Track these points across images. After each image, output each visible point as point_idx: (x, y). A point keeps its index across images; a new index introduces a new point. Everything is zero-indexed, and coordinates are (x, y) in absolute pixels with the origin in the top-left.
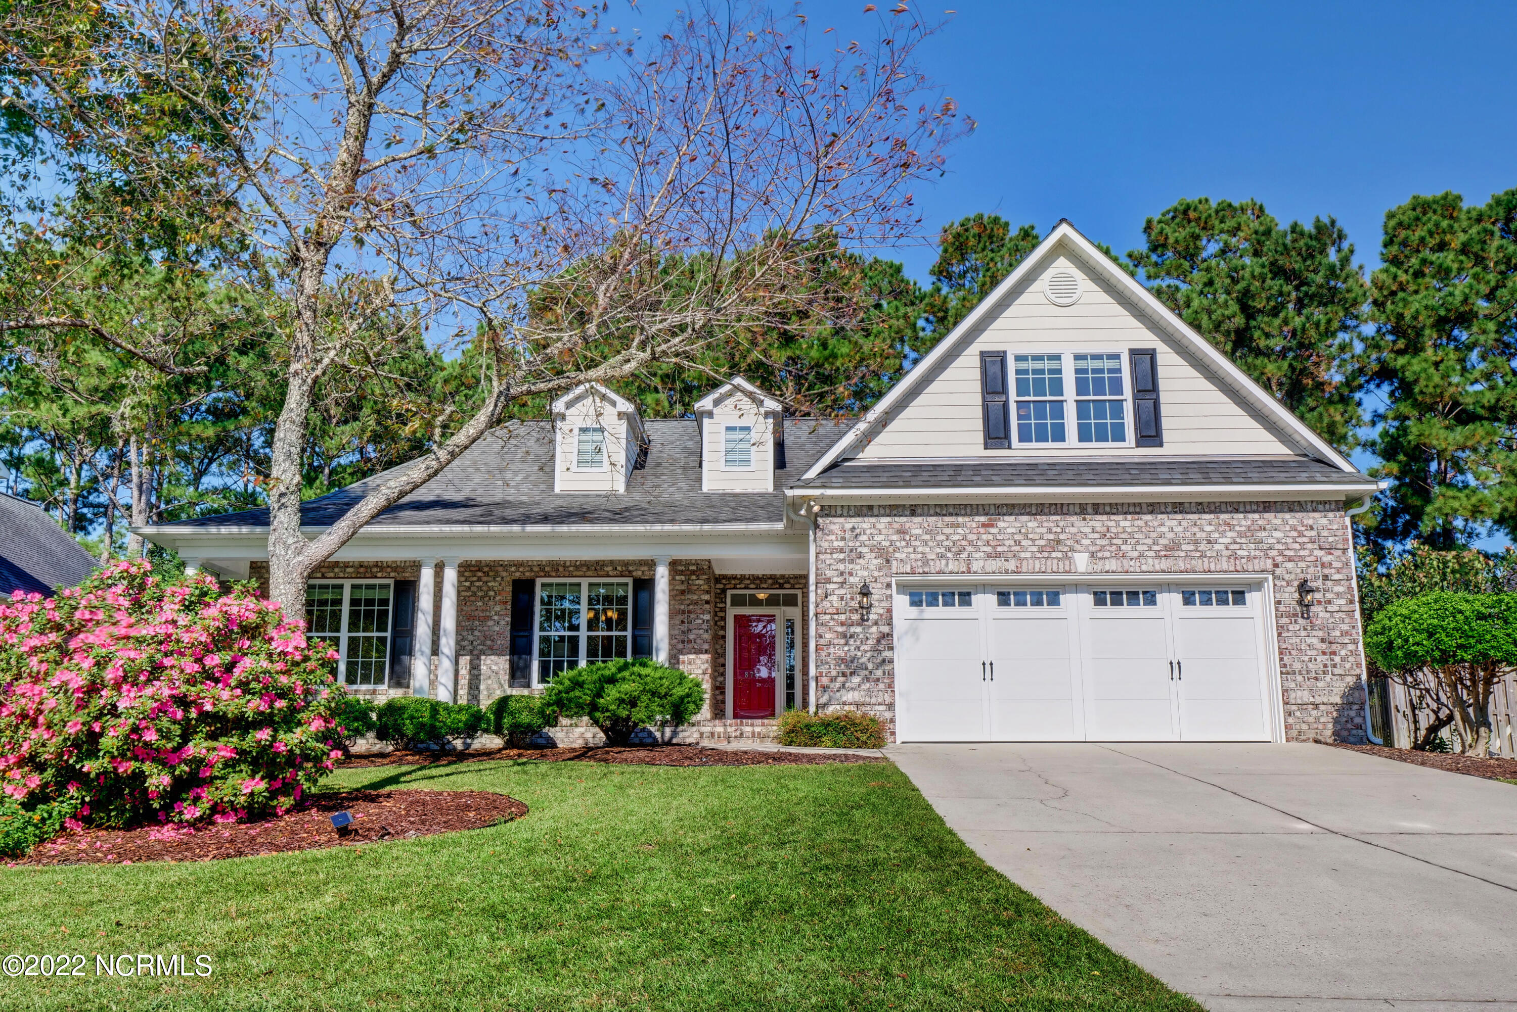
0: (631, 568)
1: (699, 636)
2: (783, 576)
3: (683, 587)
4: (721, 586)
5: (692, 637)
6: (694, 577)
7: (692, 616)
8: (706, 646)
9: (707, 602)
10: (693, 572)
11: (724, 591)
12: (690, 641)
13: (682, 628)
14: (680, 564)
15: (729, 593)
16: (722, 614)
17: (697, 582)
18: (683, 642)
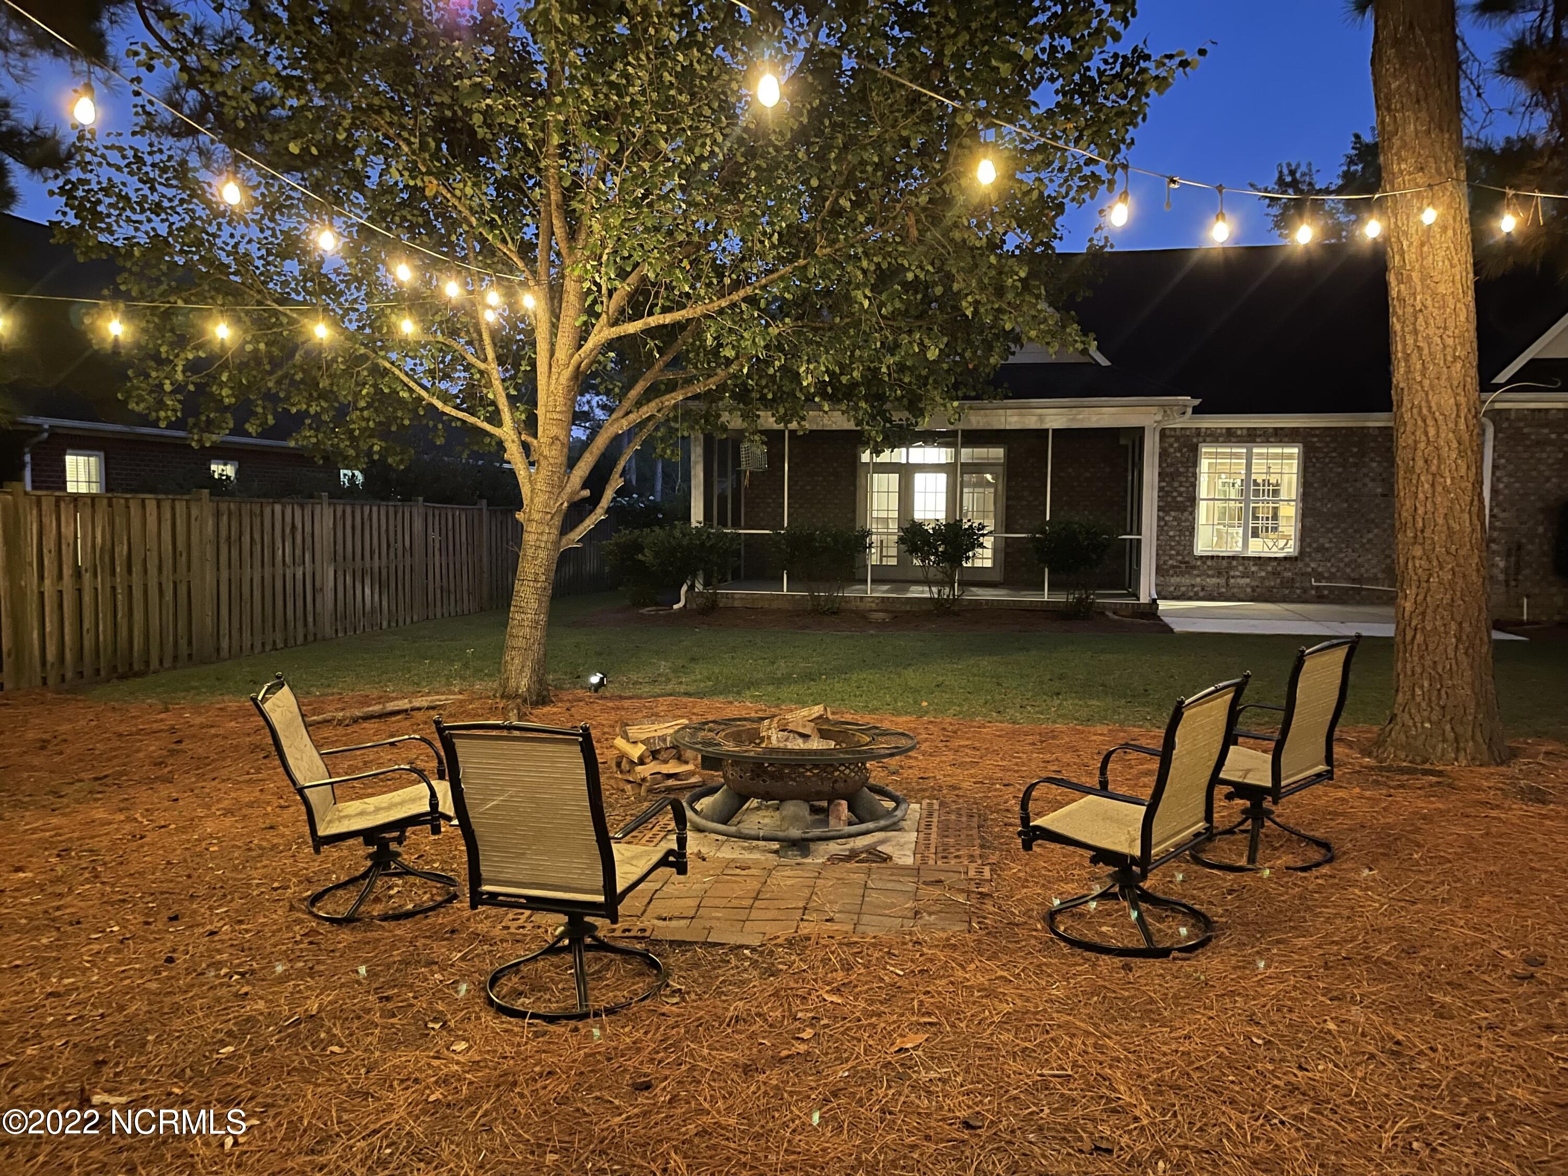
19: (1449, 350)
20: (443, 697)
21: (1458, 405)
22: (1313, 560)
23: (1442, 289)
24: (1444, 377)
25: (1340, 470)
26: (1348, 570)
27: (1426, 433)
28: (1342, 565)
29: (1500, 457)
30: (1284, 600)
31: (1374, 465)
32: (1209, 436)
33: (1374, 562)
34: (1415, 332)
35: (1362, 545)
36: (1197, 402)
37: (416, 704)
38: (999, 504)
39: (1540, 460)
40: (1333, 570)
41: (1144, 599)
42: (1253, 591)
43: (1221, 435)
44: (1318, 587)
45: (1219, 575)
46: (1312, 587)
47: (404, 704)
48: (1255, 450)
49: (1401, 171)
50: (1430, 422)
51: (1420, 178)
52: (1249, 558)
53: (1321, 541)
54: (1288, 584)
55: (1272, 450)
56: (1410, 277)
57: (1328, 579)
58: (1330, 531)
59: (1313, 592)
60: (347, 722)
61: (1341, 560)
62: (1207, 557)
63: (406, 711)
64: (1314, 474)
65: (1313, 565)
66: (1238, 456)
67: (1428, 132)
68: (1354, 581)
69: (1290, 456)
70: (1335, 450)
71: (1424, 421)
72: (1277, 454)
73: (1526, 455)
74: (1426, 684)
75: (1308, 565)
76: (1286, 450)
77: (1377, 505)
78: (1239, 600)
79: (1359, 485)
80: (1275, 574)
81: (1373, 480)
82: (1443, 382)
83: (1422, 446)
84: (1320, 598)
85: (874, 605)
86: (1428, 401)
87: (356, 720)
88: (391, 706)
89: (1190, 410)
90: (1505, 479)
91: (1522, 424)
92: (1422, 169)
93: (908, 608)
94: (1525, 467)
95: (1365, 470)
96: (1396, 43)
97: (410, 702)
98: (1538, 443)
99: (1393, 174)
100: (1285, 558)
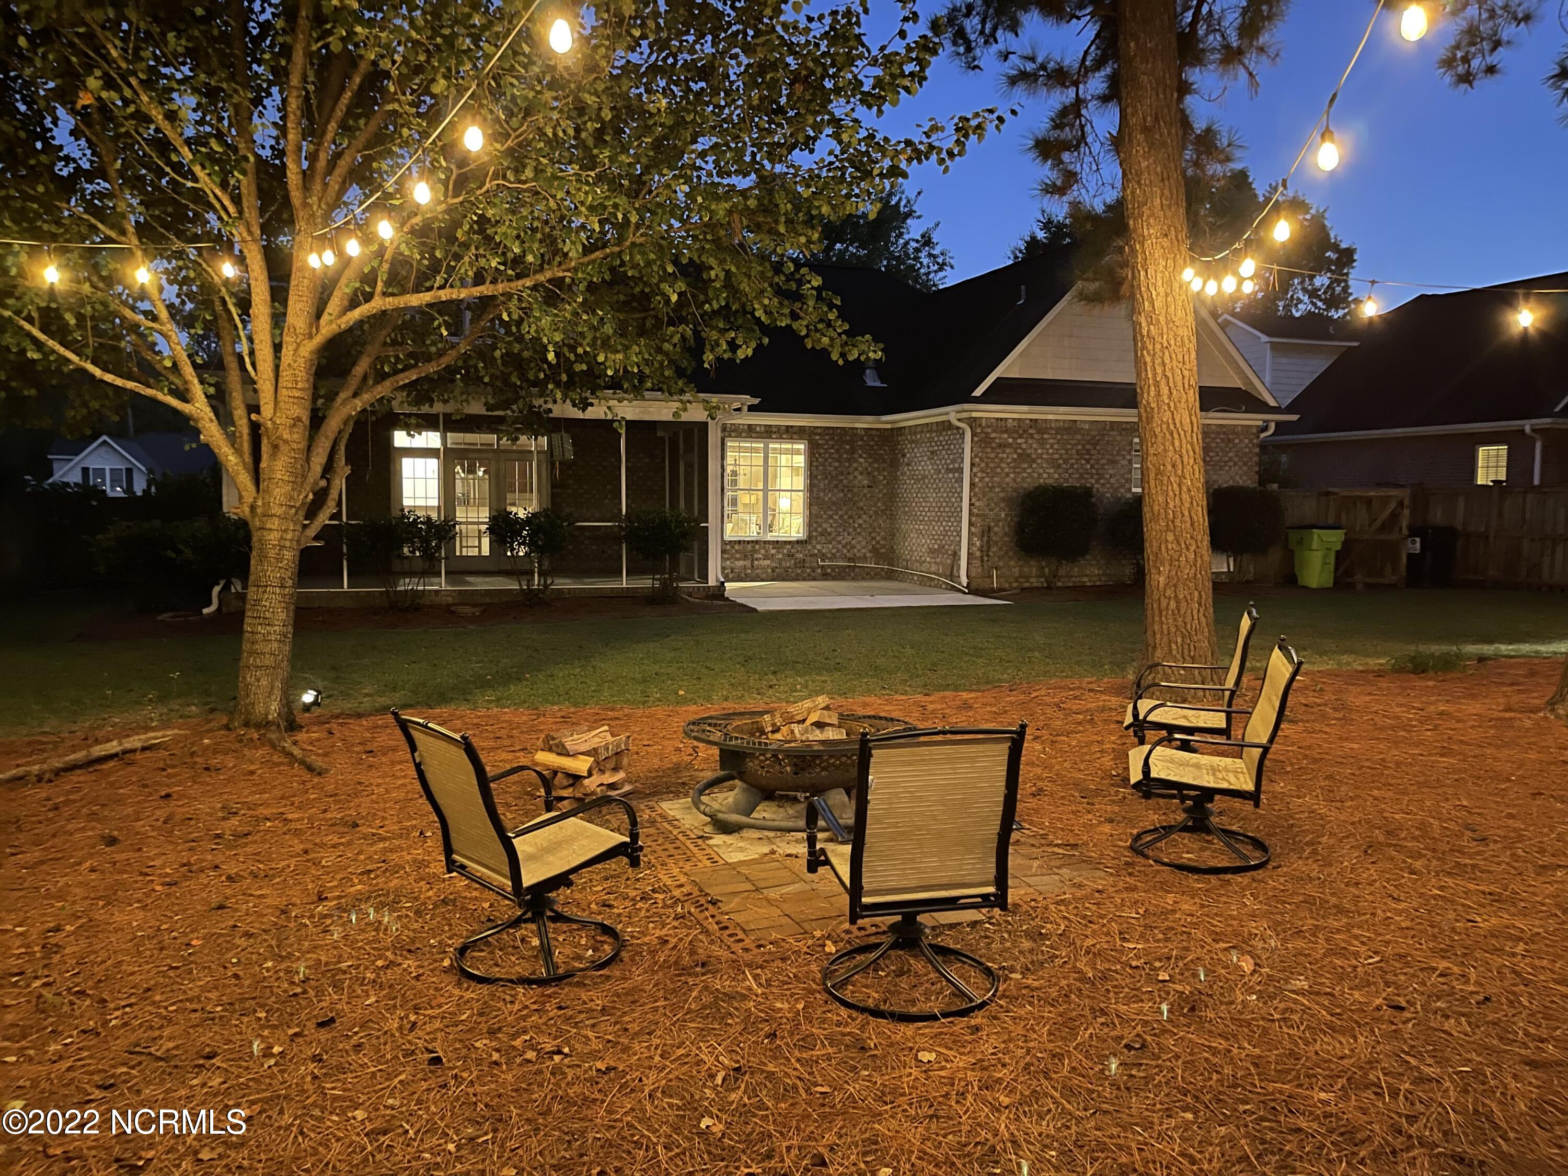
19: (1186, 380)
20: (160, 734)
21: (1192, 423)
22: (818, 543)
23: (1180, 332)
24: (1183, 401)
25: (837, 464)
26: (845, 551)
27: (1173, 444)
28: (840, 546)
29: (976, 456)
30: (796, 579)
31: (862, 460)
32: (734, 431)
33: (864, 543)
34: (1164, 364)
35: (855, 529)
36: (756, 401)
37: (128, 744)
38: (544, 491)
39: (1002, 459)
40: (834, 551)
41: (712, 582)
42: (773, 571)
43: (743, 431)
44: (823, 566)
45: (745, 557)
46: (819, 567)
47: (113, 747)
48: (771, 446)
49: (1150, 235)
50: (1176, 436)
51: (1166, 242)
52: (769, 542)
53: (824, 525)
54: (802, 564)
55: (784, 446)
56: (1158, 321)
57: (831, 559)
58: (831, 517)
59: (819, 571)
60: (47, 776)
61: (839, 542)
62: (735, 542)
63: (116, 755)
64: (817, 467)
65: (819, 547)
66: (757, 450)
67: (1170, 206)
68: (850, 560)
69: (798, 452)
70: (833, 447)
71: (1172, 435)
72: (787, 449)
73: (992, 455)
74: (1179, 640)
75: (815, 547)
76: (795, 446)
77: (865, 495)
78: (762, 580)
79: (851, 477)
80: (791, 555)
81: (861, 473)
82: (1183, 405)
83: (1170, 454)
84: (825, 576)
85: (450, 599)
86: (1173, 419)
87: (58, 773)
88: (98, 751)
89: (745, 408)
90: (979, 475)
91: (989, 430)
92: (1166, 235)
93: (488, 600)
94: (992, 465)
95: (855, 465)
96: (1146, 130)
97: (120, 744)
98: (1000, 445)
99: (1143, 237)
100: (798, 542)
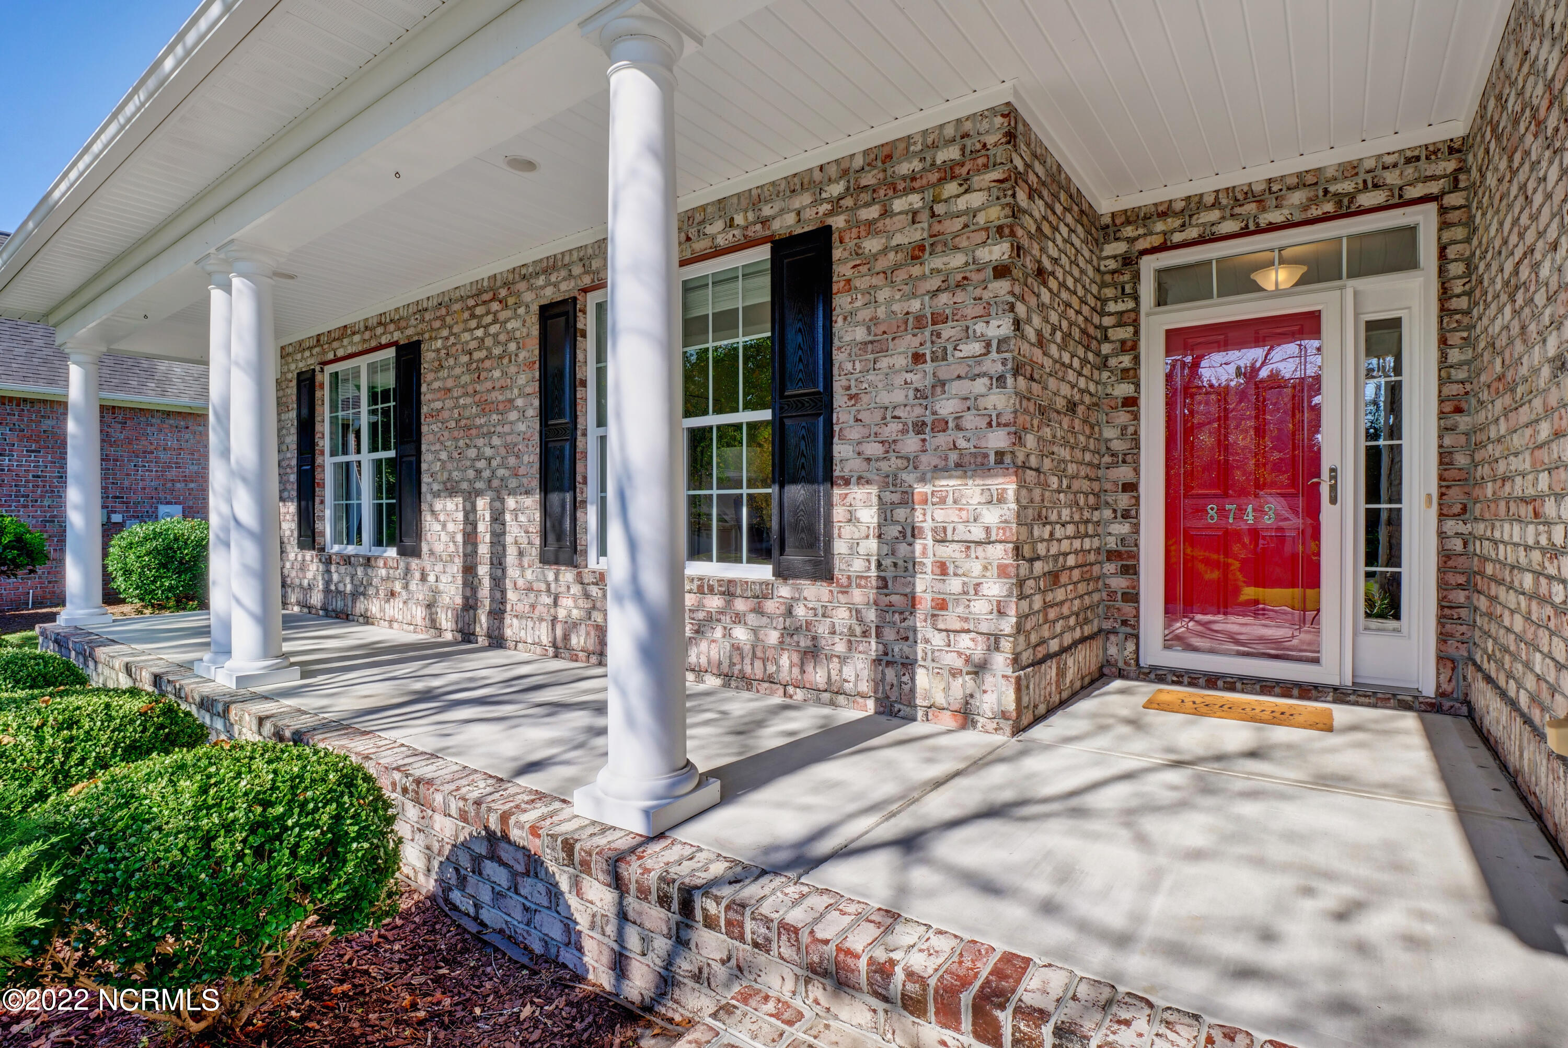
0: (767, 211)
1: (971, 403)
2: (1351, 169)
3: (916, 234)
4: (1120, 248)
5: (946, 407)
6: (951, 188)
7: (948, 331)
8: (998, 440)
9: (1001, 271)
10: (949, 172)
11: (1129, 262)
12: (941, 425)
13: (915, 379)
14: (907, 155)
15: (1149, 266)
16: (1125, 333)
17: (962, 204)
18: (919, 428)
